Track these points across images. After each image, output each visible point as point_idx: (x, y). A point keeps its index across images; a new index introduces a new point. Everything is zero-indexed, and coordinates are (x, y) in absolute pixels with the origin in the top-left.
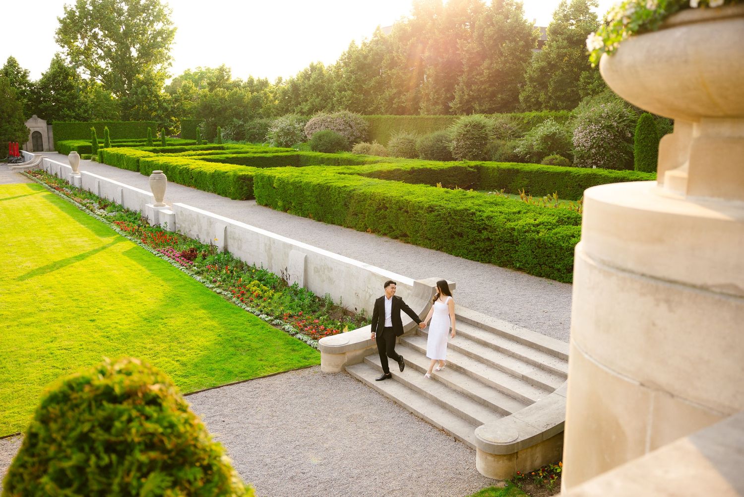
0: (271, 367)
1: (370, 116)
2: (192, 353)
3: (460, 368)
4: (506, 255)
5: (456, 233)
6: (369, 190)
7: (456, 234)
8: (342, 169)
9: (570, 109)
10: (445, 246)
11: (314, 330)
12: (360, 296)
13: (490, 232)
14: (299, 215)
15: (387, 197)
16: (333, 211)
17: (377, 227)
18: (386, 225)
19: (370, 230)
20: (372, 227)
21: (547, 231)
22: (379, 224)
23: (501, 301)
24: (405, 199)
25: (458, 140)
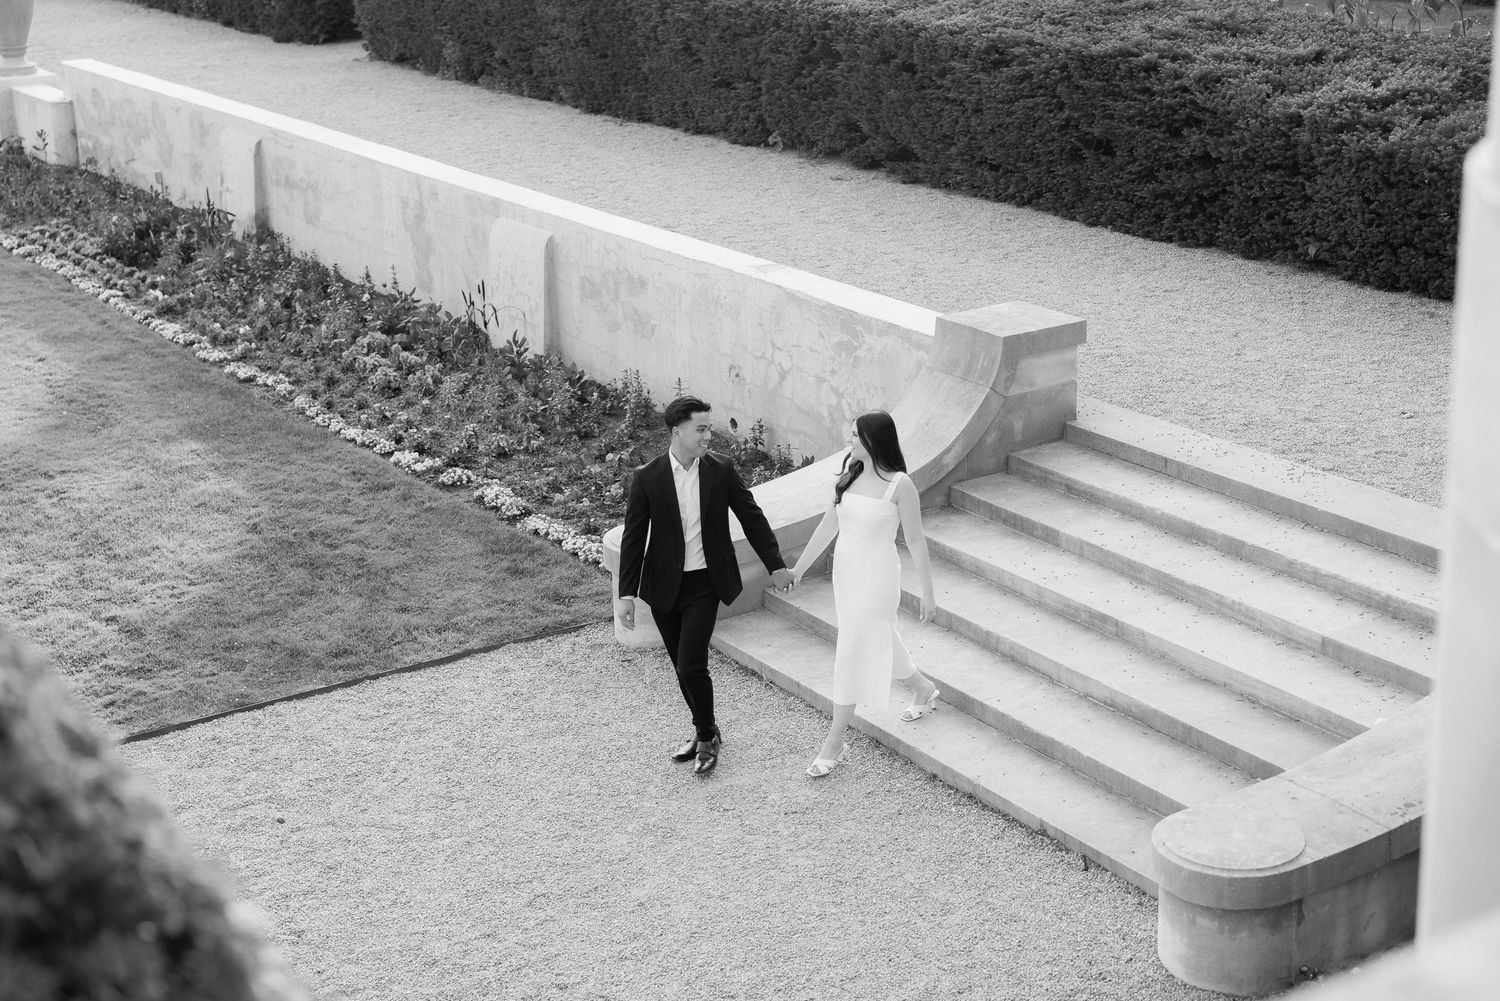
0: (439, 631)
2: (160, 592)
3: (1104, 618)
4: (1270, 217)
7: (1087, 144)
10: (1050, 190)
11: (586, 502)
12: (746, 374)
13: (1211, 133)
14: (521, 94)
15: (837, 17)
16: (644, 73)
17: (803, 128)
18: (837, 118)
19: (779, 139)
20: (786, 128)
21: (1421, 123)
22: (812, 116)
23: (1250, 381)
24: (903, 22)
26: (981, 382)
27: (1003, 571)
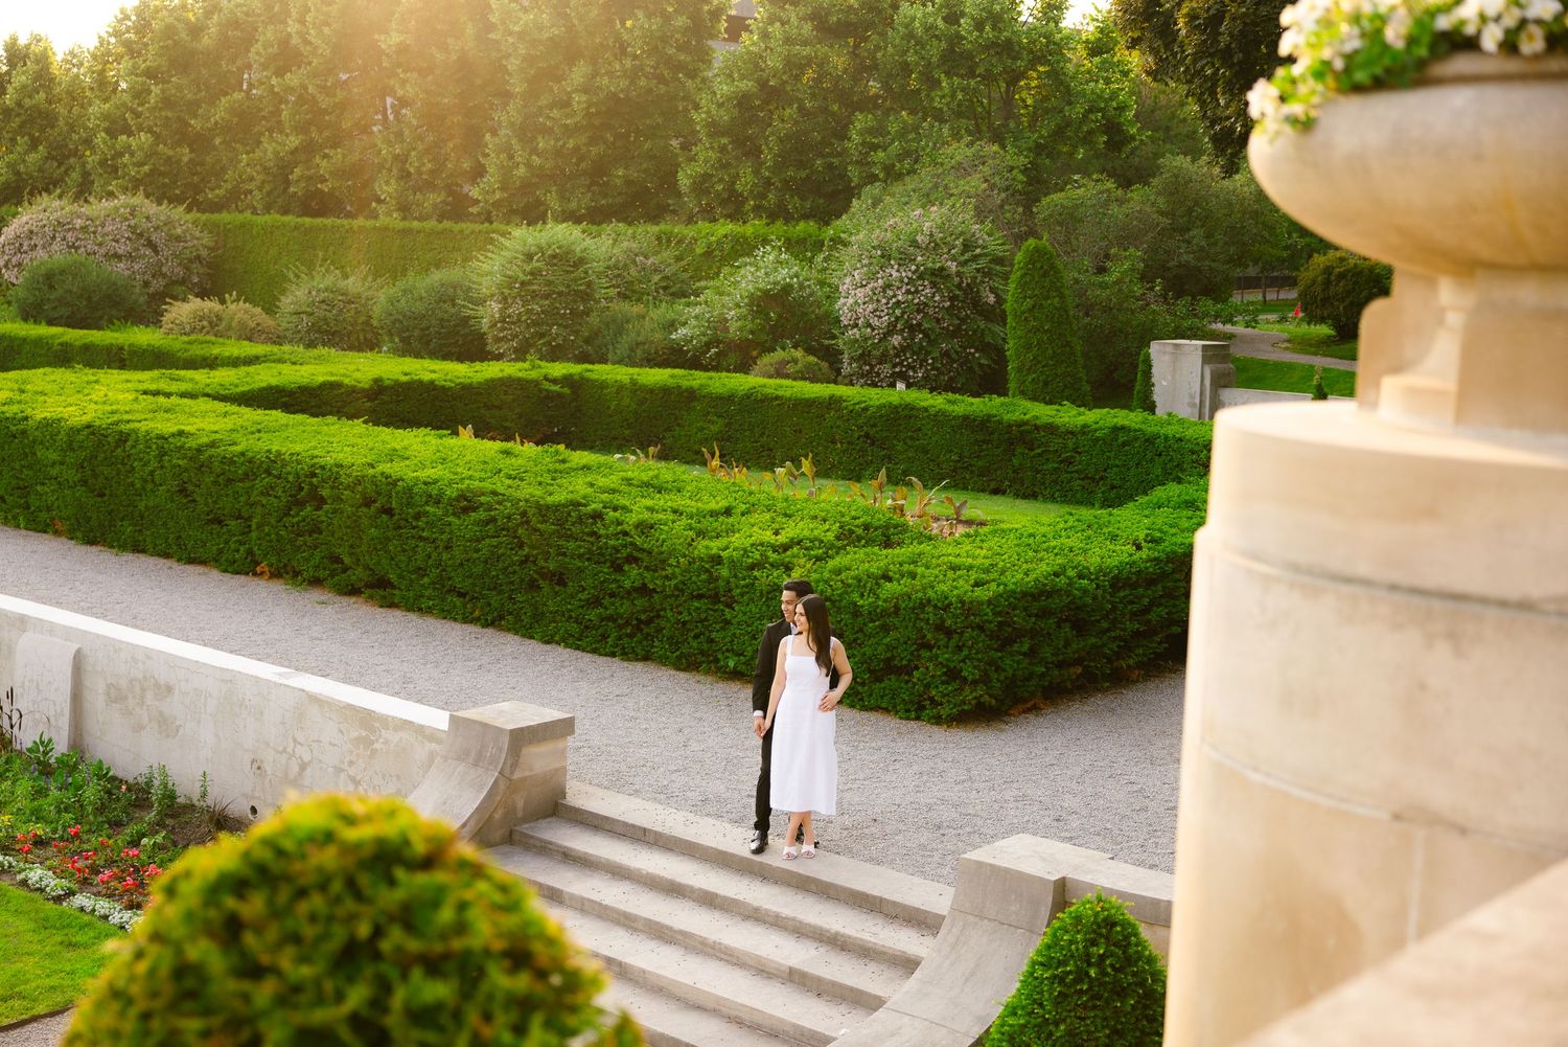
1: (216, 217)
4: (696, 637)
5: (545, 575)
6: (263, 446)
7: (543, 576)
8: (153, 380)
9: (825, 217)
10: (511, 614)
11: (127, 881)
12: (269, 769)
13: (647, 568)
14: (18, 527)
15: (323, 468)
16: (140, 510)
17: (290, 560)
18: (321, 552)
19: (266, 569)
20: (273, 560)
21: (814, 564)
22: (298, 549)
23: (698, 766)
24: (382, 473)
25: (505, 299)
26: (491, 767)
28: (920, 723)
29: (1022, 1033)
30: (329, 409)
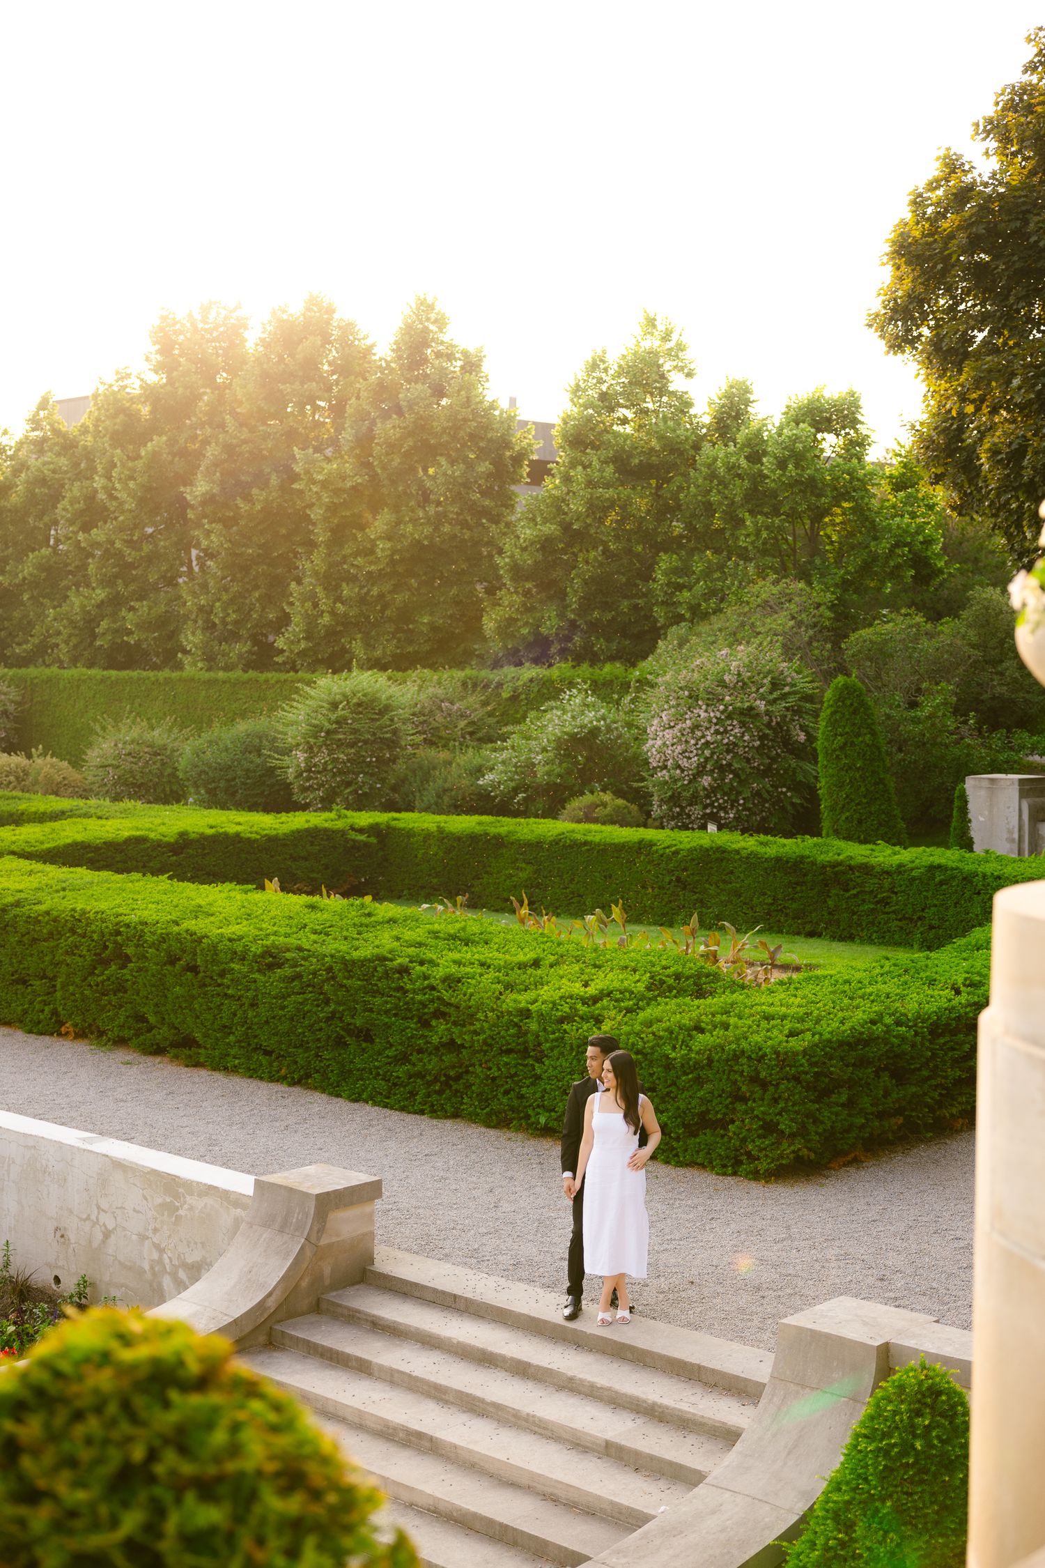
1: (23, 671)
3: (420, 1435)
4: (506, 1093)
5: (351, 1031)
6: (67, 904)
7: (350, 1033)
9: (632, 658)
10: (317, 1072)
12: (72, 1236)
13: (455, 1024)
15: (128, 926)
17: (95, 1020)
18: (126, 1011)
19: (71, 1029)
20: (78, 1019)
21: (625, 1016)
22: (103, 1009)
23: (510, 1229)
24: (187, 931)
25: (311, 748)
26: (297, 1234)
27: (327, 1399)
28: (738, 1179)
29: (848, 1510)
30: (135, 863)
